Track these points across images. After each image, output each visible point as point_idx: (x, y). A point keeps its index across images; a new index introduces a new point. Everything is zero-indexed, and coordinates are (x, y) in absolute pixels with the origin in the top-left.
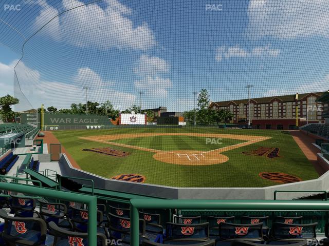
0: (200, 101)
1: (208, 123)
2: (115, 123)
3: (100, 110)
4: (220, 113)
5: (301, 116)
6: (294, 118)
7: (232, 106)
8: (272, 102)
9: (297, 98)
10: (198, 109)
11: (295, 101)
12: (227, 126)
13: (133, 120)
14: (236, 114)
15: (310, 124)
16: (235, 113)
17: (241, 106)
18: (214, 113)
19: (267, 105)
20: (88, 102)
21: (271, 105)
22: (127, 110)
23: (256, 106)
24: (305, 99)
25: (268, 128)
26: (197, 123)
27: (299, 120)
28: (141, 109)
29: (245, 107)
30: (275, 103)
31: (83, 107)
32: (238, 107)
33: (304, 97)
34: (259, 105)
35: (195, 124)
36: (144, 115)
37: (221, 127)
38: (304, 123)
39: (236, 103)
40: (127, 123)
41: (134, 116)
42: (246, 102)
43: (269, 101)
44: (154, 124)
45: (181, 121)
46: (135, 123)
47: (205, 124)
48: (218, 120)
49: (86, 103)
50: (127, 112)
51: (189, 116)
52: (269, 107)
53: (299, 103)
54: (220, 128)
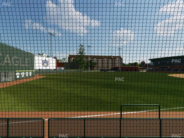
11: (112, 59)
19: (102, 60)
21: (103, 59)
23: (97, 59)
24: (116, 58)
30: (105, 59)
34: (98, 60)
36: (55, 59)
41: (47, 60)
43: (102, 57)
44: (62, 69)
46: (48, 68)
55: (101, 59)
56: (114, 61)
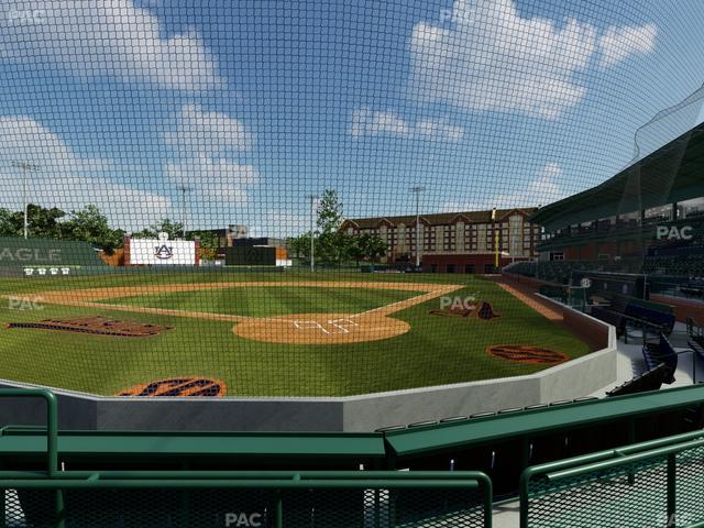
0: (323, 216)
1: (338, 261)
2: (112, 261)
3: (67, 230)
4: (363, 242)
5: (501, 249)
6: (490, 252)
7: (384, 229)
8: (454, 223)
9: (493, 217)
10: (317, 232)
11: (491, 221)
12: (376, 268)
13: (164, 255)
14: (392, 245)
15: (517, 262)
16: (390, 242)
17: (402, 229)
18: (351, 242)
19: (447, 228)
20: (30, 207)
21: (453, 227)
22: (145, 231)
24: (507, 220)
25: (451, 270)
26: (316, 263)
27: (500, 255)
28: (185, 229)
29: (408, 230)
30: (460, 225)
31: (12, 220)
32: (395, 231)
33: (505, 215)
34: (433, 229)
35: (312, 264)
36: (192, 244)
37: (365, 270)
38: (509, 260)
39: (392, 223)
40: (146, 262)
41: (168, 245)
42: (410, 222)
43: (449, 220)
44: (218, 263)
45: (280, 258)
46: (170, 262)
47: (333, 265)
48: (359, 257)
49: (22, 208)
50: (146, 234)
51: (298, 247)
52: (450, 232)
53: (497, 226)
54: (363, 271)
55: (445, 225)
56: (497, 233)
